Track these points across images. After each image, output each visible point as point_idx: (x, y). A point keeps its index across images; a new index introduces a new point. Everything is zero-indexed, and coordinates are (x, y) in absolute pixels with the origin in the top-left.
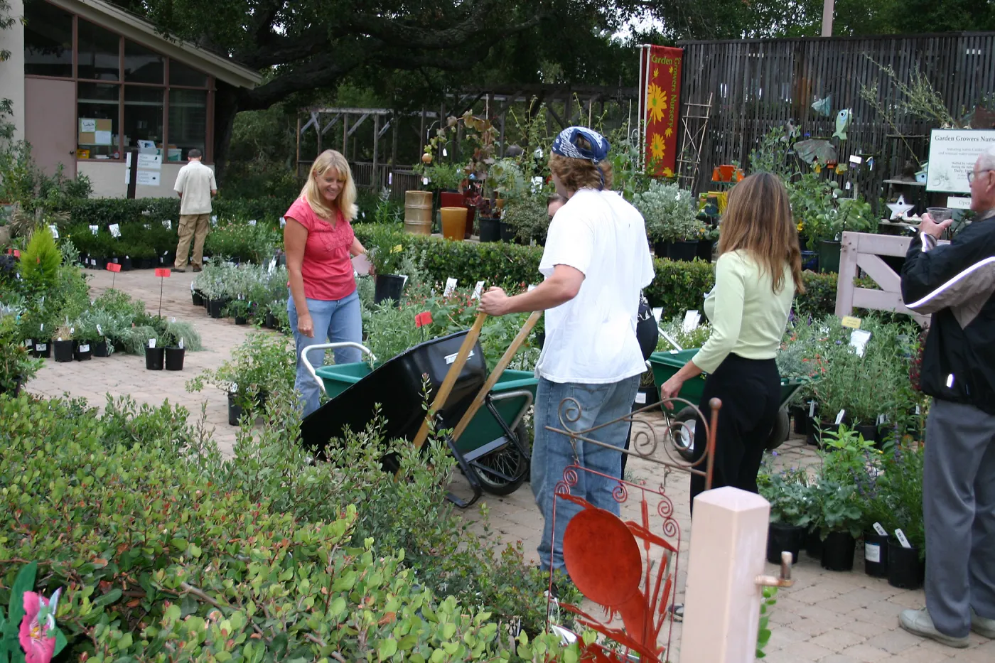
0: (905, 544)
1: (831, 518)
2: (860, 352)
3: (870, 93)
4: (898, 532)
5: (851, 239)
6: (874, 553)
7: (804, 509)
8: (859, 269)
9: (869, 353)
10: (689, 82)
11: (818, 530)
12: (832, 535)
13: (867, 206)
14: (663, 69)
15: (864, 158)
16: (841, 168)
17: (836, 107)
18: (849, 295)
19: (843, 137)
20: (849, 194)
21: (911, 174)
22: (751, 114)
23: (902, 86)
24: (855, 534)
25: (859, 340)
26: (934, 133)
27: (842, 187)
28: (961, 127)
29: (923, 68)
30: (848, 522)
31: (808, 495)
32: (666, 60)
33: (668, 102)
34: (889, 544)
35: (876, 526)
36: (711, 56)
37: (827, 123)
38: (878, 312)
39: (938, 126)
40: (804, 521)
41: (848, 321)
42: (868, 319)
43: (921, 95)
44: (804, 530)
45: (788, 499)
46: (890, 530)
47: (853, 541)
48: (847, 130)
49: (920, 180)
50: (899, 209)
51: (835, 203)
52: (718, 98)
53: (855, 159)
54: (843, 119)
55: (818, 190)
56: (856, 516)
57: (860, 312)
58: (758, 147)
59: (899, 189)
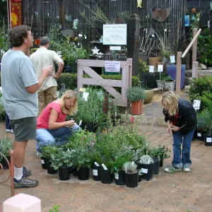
0: (106, 169)
1: (80, 162)
2: (86, 100)
3: (83, 14)
4: (103, 165)
5: (80, 62)
6: (95, 173)
7: (71, 160)
8: (84, 72)
9: (89, 100)
10: (25, 12)
11: (76, 167)
12: (81, 168)
13: (85, 51)
14: (16, 8)
15: (83, 35)
16: (76, 38)
17: (73, 18)
18: (81, 81)
19: (76, 28)
20: (79, 47)
21: (98, 39)
22: (46, 22)
23: (93, 12)
24: (89, 166)
25: (86, 96)
26: (104, 25)
27: (77, 44)
28: (112, 23)
29: (99, 5)
30: (86, 163)
31: (71, 155)
32: (16, 4)
33: (18, 18)
34: (100, 169)
35: (95, 163)
36: (31, 3)
37: (71, 24)
38: (91, 86)
39: (105, 23)
40: (71, 165)
41: (82, 89)
42: (88, 88)
43: (99, 14)
44: (71, 167)
45: (65, 157)
46: (100, 164)
47: (88, 169)
48: (77, 26)
49: (101, 41)
50: (95, 51)
51: (74, 50)
52: (35, 16)
53: (80, 35)
54: (76, 22)
55: (69, 46)
56: (88, 161)
57: (85, 86)
58: (48, 32)
59: (95, 44)
